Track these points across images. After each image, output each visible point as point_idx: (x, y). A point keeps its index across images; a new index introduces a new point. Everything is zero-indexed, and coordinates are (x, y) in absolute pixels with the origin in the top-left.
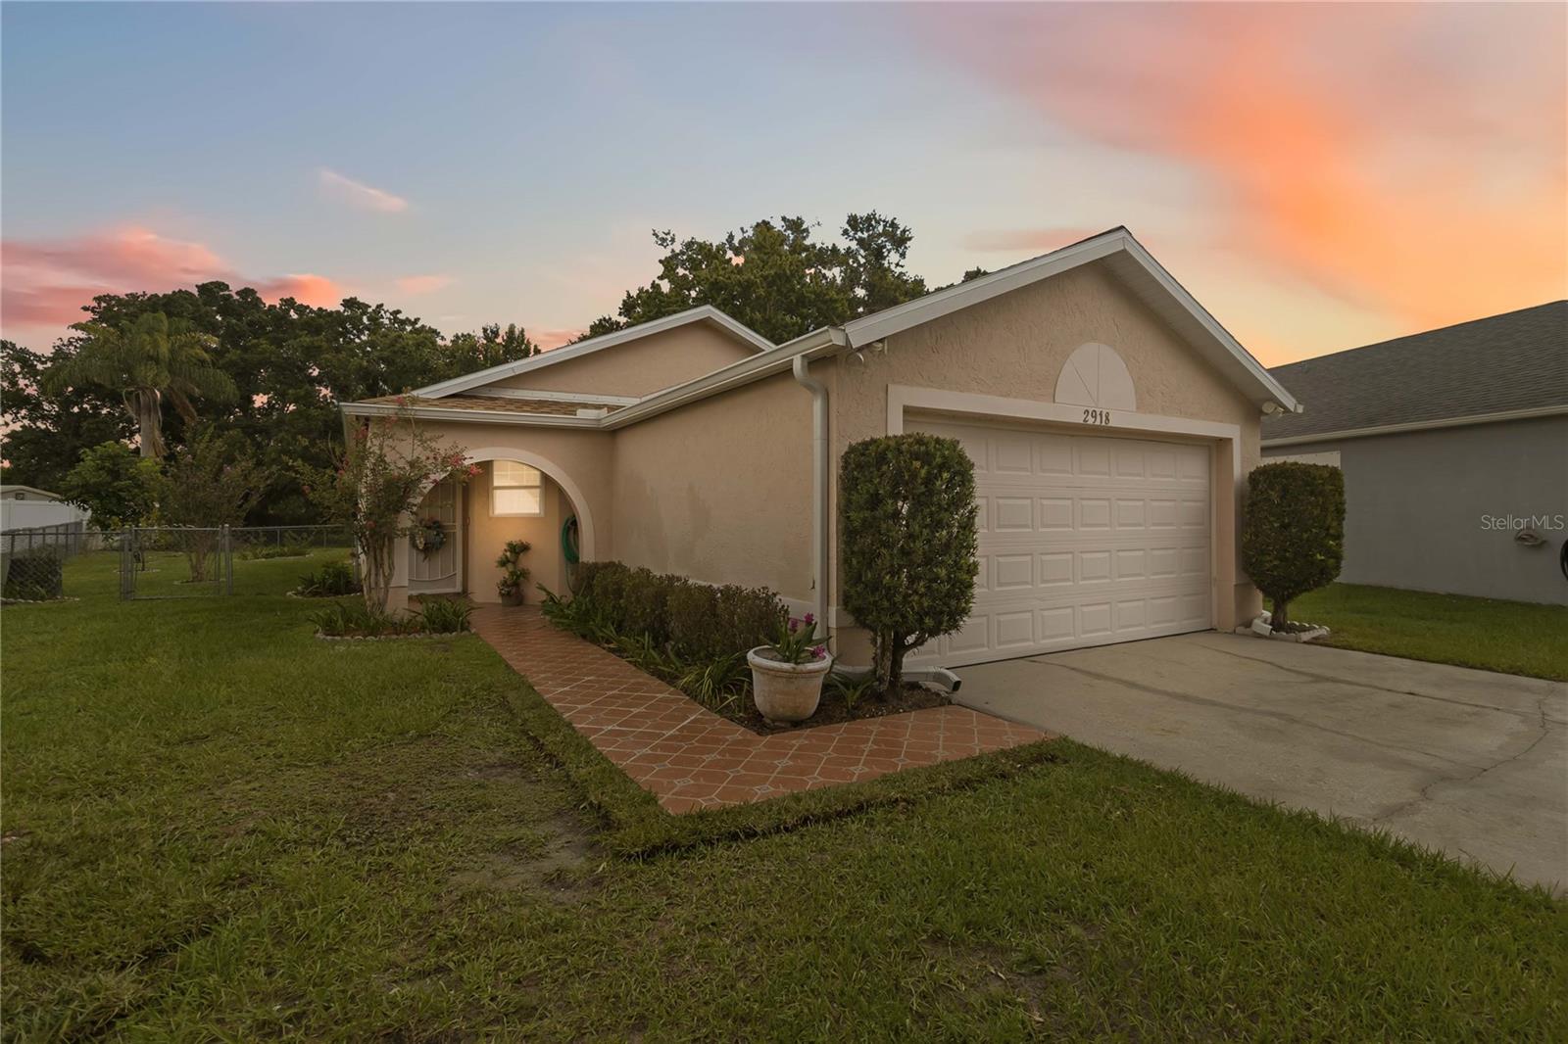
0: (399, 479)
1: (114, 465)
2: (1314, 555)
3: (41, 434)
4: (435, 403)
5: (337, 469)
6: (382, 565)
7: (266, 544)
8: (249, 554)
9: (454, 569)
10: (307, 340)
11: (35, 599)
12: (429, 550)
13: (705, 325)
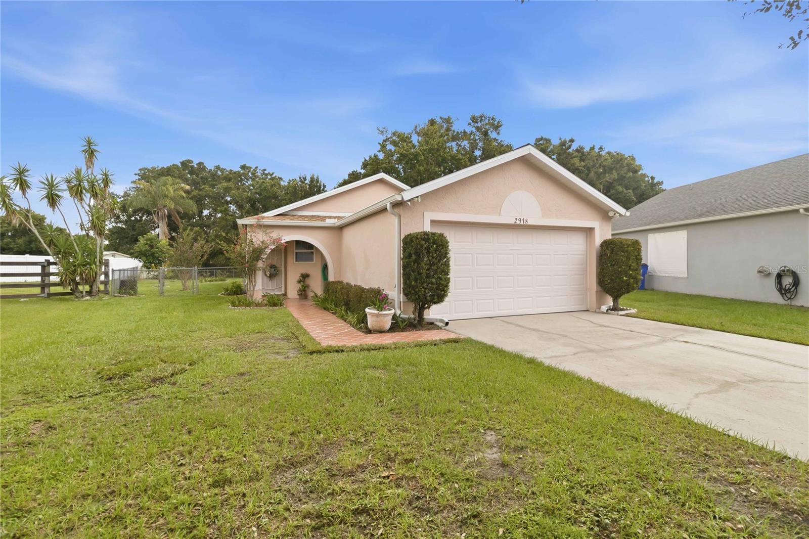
0: (258, 248)
1: (151, 243)
2: (623, 278)
3: (120, 229)
4: (272, 218)
5: (235, 245)
6: (252, 281)
7: (210, 276)
8: (203, 281)
9: (281, 285)
10: (225, 184)
11: (130, 295)
12: (271, 277)
13: (381, 181)
